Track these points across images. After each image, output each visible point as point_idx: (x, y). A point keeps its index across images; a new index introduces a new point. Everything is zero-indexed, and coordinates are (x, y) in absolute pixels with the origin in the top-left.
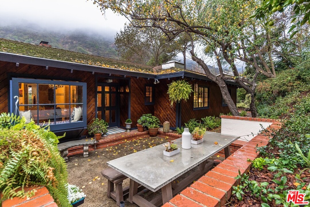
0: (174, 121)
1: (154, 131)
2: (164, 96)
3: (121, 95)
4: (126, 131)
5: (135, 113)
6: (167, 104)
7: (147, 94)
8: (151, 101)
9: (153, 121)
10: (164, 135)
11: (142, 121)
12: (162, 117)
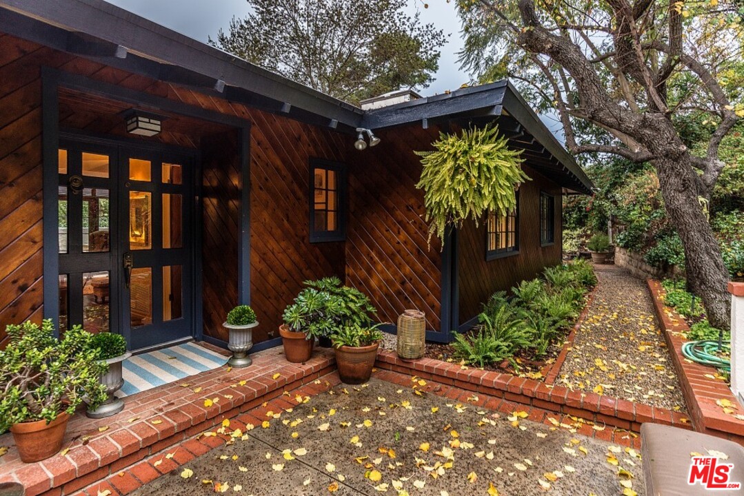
0: (433, 307)
1: (362, 356)
2: (387, 209)
3: (207, 201)
4: (228, 364)
5: (271, 278)
6: (401, 237)
7: (319, 198)
8: (331, 227)
9: (349, 308)
10: (399, 370)
11: (307, 313)
12: (380, 288)
